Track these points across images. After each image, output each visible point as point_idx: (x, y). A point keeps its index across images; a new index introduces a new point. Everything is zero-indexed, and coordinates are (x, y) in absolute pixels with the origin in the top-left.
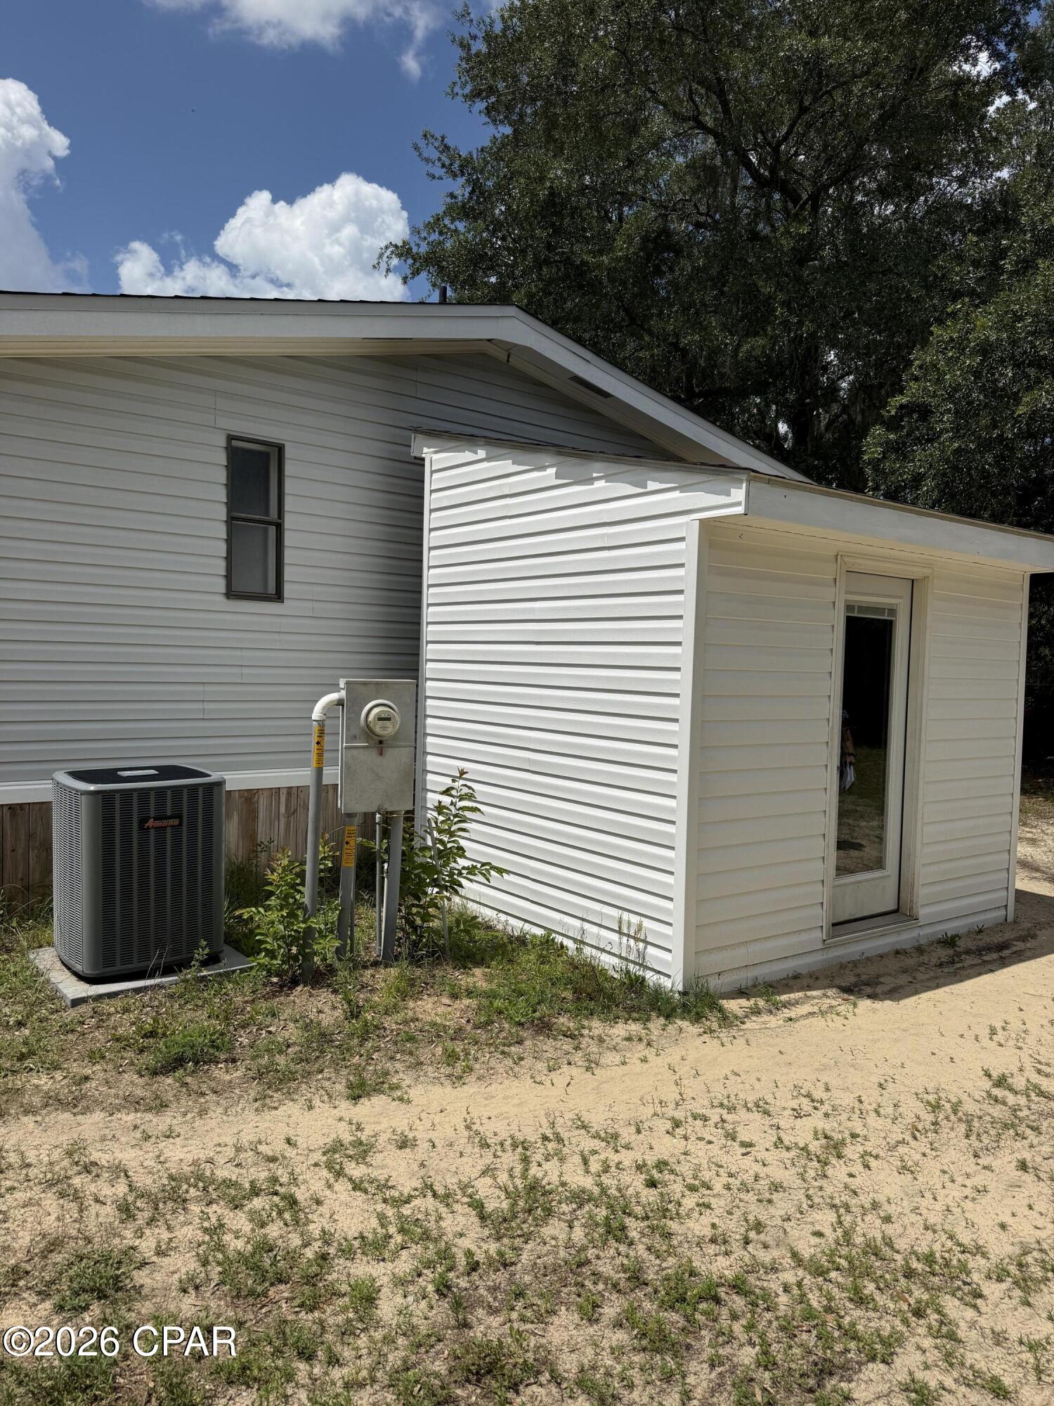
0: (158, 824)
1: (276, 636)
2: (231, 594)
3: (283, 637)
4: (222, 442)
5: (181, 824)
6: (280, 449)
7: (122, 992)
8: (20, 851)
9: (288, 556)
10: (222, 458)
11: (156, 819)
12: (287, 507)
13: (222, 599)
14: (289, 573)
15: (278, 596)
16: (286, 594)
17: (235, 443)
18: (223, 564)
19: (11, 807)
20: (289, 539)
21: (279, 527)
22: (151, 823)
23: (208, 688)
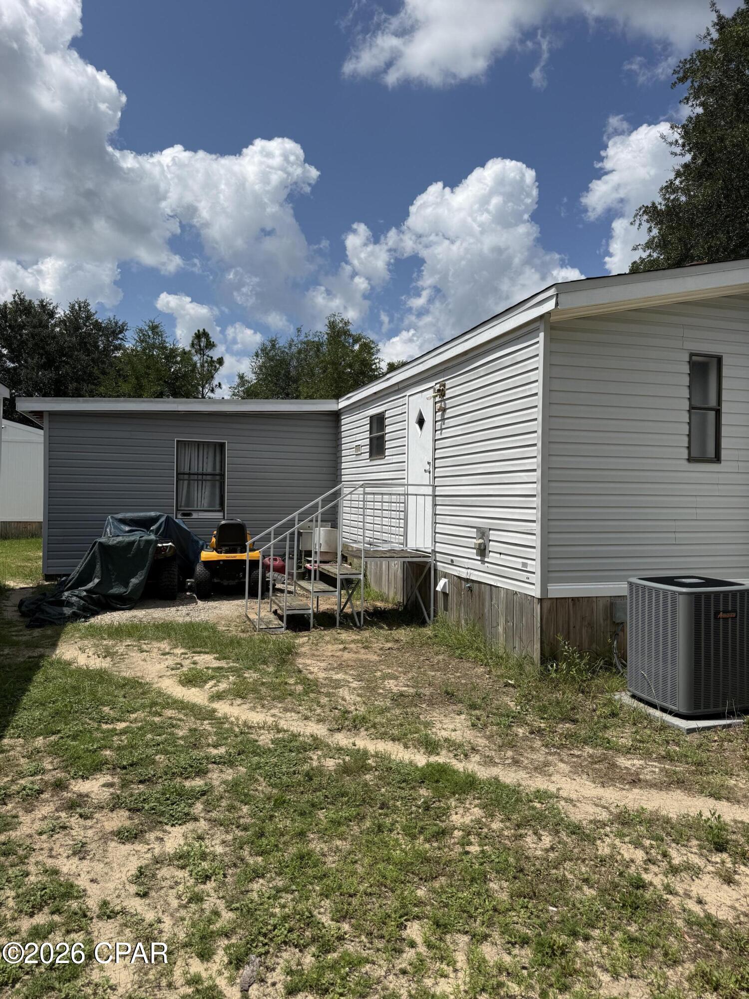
0: (725, 616)
1: (716, 487)
2: (690, 460)
3: (720, 487)
4: (686, 358)
5: (736, 617)
6: (719, 359)
7: (715, 727)
8: (578, 628)
9: (724, 431)
10: (686, 369)
11: (724, 612)
12: (724, 398)
13: (685, 462)
14: (724, 443)
15: (717, 459)
16: (723, 457)
17: (694, 358)
18: (686, 439)
19: (573, 599)
20: (724, 419)
21: (718, 412)
22: (721, 615)
23: (678, 523)
